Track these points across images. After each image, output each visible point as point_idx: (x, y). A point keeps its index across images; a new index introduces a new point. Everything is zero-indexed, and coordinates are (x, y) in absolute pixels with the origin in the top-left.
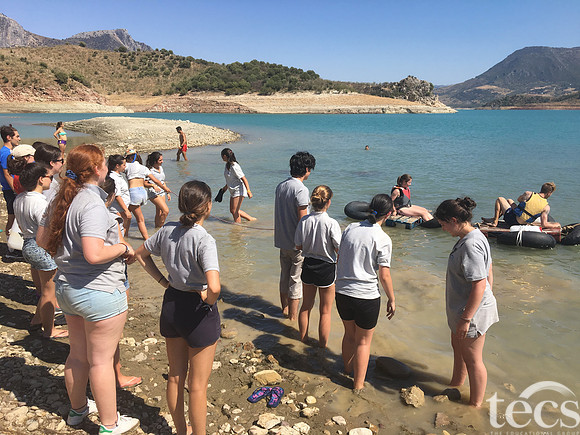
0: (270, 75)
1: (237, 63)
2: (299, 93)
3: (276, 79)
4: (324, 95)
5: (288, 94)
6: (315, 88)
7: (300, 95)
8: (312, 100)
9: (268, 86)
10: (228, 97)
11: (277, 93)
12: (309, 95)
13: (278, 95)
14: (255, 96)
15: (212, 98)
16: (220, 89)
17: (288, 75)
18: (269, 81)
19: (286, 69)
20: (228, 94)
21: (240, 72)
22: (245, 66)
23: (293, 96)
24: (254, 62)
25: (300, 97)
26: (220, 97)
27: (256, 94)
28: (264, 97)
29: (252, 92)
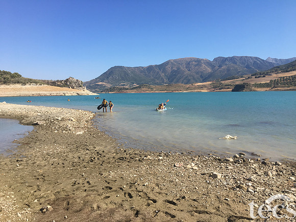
2: (11, 85)
4: (27, 86)
5: (4, 85)
6: (21, 82)
7: (12, 86)
8: (21, 89)
12: (18, 86)
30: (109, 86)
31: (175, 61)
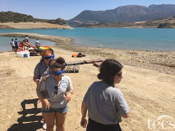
0: (16, 16)
1: (3, 12)
3: (19, 18)
4: (37, 23)
5: (24, 22)
6: (33, 21)
7: (29, 23)
8: (33, 25)
9: (17, 20)
10: (2, 23)
11: (20, 22)
12: (32, 23)
13: (21, 23)
14: (13, 23)
17: (23, 16)
18: (17, 18)
19: (21, 14)
21: (5, 15)
22: (6, 13)
23: (27, 23)
24: (9, 12)
28: (16, 23)
29: (11, 22)
30: (81, 23)
31: (123, 7)
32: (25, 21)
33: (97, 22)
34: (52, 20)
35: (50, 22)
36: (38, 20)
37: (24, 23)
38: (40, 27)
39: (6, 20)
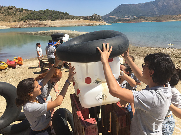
0: (54, 14)
1: (41, 10)
2: (64, 20)
3: (56, 15)
4: (73, 20)
6: (69, 18)
8: (69, 22)
9: (54, 18)
10: (41, 22)
12: (68, 20)
13: (58, 21)
14: (50, 21)
15: (35, 22)
16: (38, 19)
17: (59, 14)
18: (54, 16)
19: (58, 12)
20: (41, 21)
21: (43, 13)
22: (44, 11)
23: (63, 21)
24: (47, 10)
25: (65, 21)
26: (38, 22)
27: (50, 20)
28: (53, 21)
29: (49, 20)
30: (117, 18)
32: (61, 19)
33: (135, 17)
34: (88, 17)
35: (85, 18)
36: (74, 17)
37: (61, 21)
38: (76, 24)
39: (44, 18)
